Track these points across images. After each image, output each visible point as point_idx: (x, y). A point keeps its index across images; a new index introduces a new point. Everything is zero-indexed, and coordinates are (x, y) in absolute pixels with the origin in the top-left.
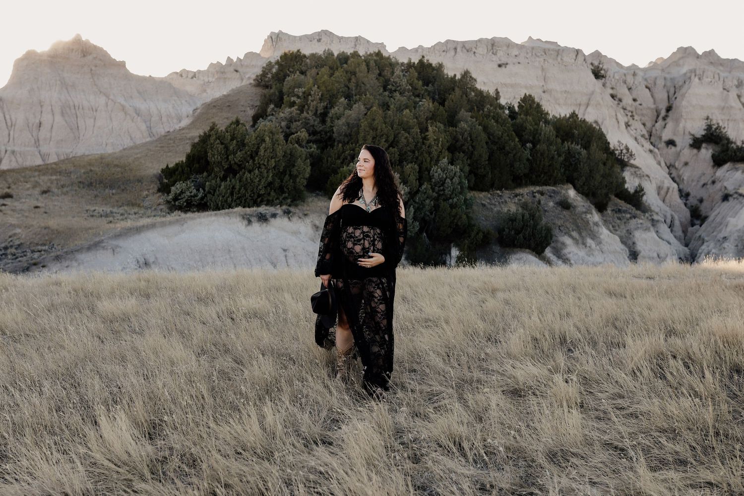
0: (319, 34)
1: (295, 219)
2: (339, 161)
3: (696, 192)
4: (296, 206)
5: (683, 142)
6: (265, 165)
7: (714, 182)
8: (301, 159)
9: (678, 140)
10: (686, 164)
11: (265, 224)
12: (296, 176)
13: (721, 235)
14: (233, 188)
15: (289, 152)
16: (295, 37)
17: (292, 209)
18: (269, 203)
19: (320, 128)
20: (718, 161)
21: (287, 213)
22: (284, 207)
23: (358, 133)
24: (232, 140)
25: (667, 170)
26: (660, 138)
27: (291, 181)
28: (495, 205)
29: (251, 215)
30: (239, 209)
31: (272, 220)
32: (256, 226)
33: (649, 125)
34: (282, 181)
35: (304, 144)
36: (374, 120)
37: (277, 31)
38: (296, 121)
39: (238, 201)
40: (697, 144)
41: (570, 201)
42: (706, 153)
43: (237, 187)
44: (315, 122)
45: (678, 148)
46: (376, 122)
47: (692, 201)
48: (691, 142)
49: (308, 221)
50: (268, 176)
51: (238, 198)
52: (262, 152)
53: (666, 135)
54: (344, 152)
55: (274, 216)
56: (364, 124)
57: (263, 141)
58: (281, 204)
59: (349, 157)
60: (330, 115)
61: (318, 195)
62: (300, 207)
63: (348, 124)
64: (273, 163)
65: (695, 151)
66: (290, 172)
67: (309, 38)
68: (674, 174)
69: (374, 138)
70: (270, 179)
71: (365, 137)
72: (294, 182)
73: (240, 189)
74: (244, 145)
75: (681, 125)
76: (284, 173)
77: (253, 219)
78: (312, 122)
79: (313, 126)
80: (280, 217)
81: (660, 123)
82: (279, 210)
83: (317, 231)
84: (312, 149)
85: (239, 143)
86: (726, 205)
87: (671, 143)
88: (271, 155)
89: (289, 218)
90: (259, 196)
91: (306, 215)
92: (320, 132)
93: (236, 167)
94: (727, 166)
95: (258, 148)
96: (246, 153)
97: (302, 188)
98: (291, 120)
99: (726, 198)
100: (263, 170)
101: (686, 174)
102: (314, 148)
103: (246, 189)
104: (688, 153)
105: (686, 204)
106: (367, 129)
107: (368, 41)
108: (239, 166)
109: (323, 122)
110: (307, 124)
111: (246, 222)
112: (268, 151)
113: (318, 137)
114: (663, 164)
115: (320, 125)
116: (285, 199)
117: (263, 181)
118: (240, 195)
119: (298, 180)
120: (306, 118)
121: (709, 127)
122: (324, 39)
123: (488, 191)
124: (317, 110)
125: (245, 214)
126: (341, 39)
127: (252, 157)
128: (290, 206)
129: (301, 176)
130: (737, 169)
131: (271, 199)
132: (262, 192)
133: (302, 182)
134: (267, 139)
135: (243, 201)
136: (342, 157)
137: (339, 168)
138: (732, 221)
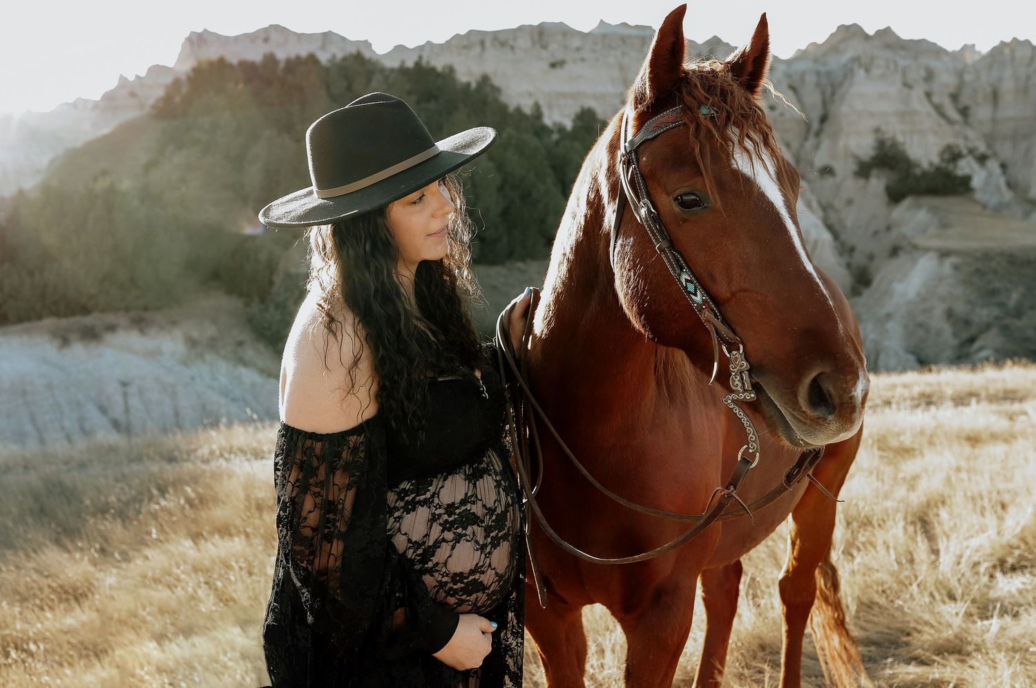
0: (266, 30)
1: (152, 331)
3: (863, 245)
5: (844, 169)
7: (888, 228)
9: (838, 166)
10: (850, 202)
11: (95, 345)
12: (159, 261)
15: (144, 221)
16: (227, 38)
17: (148, 315)
18: (107, 308)
20: (895, 196)
21: (139, 321)
22: (133, 314)
25: (821, 213)
26: (812, 164)
27: (150, 269)
29: (70, 330)
30: (48, 322)
31: (109, 337)
32: (78, 350)
33: (795, 144)
34: (133, 271)
37: (200, 31)
39: (55, 307)
40: (863, 170)
42: (878, 183)
45: (838, 179)
47: (859, 259)
48: (854, 167)
50: (102, 265)
51: (55, 303)
52: (90, 225)
53: (820, 160)
55: (112, 328)
57: (94, 205)
58: (126, 310)
62: (166, 311)
65: (862, 182)
66: (148, 254)
67: (251, 38)
68: (833, 219)
70: (107, 266)
72: (156, 270)
75: (841, 143)
77: (74, 337)
80: (125, 329)
81: (811, 141)
82: (121, 318)
84: (209, 214)
86: (894, 263)
87: (827, 171)
88: (106, 229)
89: (142, 331)
91: (174, 323)
94: (907, 202)
95: (86, 219)
96: (67, 227)
97: (172, 279)
99: (895, 252)
101: (850, 218)
104: (851, 186)
105: (849, 266)
107: (344, 39)
111: (57, 343)
112: (101, 222)
114: (815, 204)
117: (93, 273)
119: (161, 266)
121: (881, 144)
122: (274, 37)
125: (61, 329)
126: (300, 37)
128: (145, 310)
129: (165, 261)
130: (919, 207)
131: (110, 302)
132: (95, 291)
133: (170, 270)
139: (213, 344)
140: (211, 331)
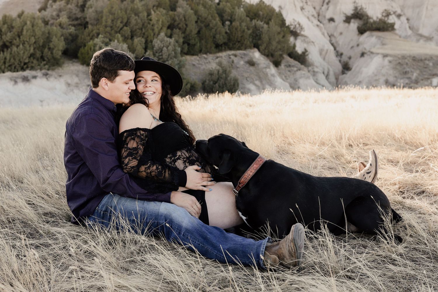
1: (52, 79)
2: (89, 38)
3: (347, 53)
4: (53, 70)
5: (339, 19)
6: (27, 42)
7: (358, 45)
8: (56, 37)
9: (336, 18)
10: (341, 34)
11: (28, 84)
12: (53, 49)
13: (358, 80)
14: (5, 59)
15: (47, 31)
17: (50, 72)
18: (32, 68)
19: (79, 15)
20: (361, 31)
21: (46, 75)
22: (43, 71)
23: (102, 17)
24: (4, 24)
25: (329, 38)
26: (325, 17)
27: (50, 52)
28: (202, 64)
29: (17, 78)
30: (8, 74)
31: (33, 81)
32: (21, 85)
33: (318, 8)
34: (42, 53)
35: (65, 26)
36: (112, 8)
38: (64, 11)
39: (9, 68)
40: (348, 20)
41: (254, 60)
42: (354, 25)
43: (8, 58)
44: (76, 11)
45: (336, 23)
46: (114, 9)
47: (344, 58)
48: (344, 19)
49: (62, 80)
50: (30, 50)
51: (10, 66)
52: (25, 32)
53: (329, 15)
54: (92, 31)
55: (35, 77)
56: (105, 11)
57: (26, 24)
58: (41, 69)
59: (96, 35)
60: (87, 6)
61: (74, 62)
62: (56, 70)
63: (96, 11)
64: (33, 40)
65: (347, 25)
66: (49, 45)
68: (334, 41)
69: (112, 21)
70: (32, 51)
71: (106, 19)
72: (52, 53)
73: (10, 59)
74: (13, 27)
75: (338, 8)
76: (44, 46)
77: (19, 80)
78: (74, 11)
79: (75, 14)
80: (40, 78)
81: (325, 6)
82: (39, 73)
83: (69, 87)
84: (71, 30)
85: (10, 27)
86: (363, 59)
87: (332, 20)
88: (32, 34)
89: (47, 79)
90: (25, 64)
91: (60, 76)
92: (80, 18)
93: (8, 44)
94: (367, 34)
95: (22, 29)
96: (14, 33)
97: (58, 57)
98: (60, 11)
99: (363, 55)
100: (27, 45)
101: (341, 41)
102: (72, 29)
103: (14, 59)
104: (343, 27)
105: (340, 61)
106: (108, 14)
108: (11, 42)
109: (83, 11)
110: (71, 12)
111: (13, 83)
112: (29, 31)
113: (79, 22)
114: (326, 34)
115: (80, 13)
116: (45, 65)
117: (26, 53)
118: (10, 64)
119: (54, 51)
120: (70, 9)
121: (356, 8)
123: (197, 55)
124: (78, 3)
125: (13, 77)
127: (19, 36)
128: (48, 70)
129: (56, 49)
130: (372, 36)
131: (33, 65)
132: (27, 61)
133: (58, 53)
134: (28, 23)
135: (13, 68)
136: (91, 35)
137: (87, 42)
138: (365, 70)
139: (77, 86)
140: (76, 80)
